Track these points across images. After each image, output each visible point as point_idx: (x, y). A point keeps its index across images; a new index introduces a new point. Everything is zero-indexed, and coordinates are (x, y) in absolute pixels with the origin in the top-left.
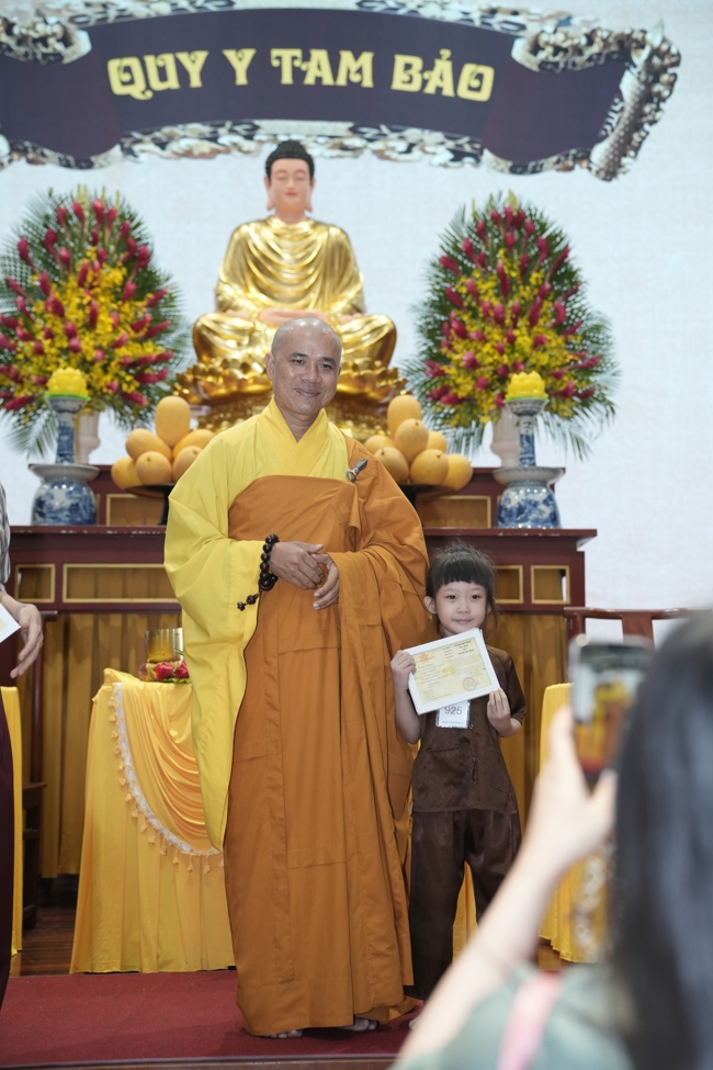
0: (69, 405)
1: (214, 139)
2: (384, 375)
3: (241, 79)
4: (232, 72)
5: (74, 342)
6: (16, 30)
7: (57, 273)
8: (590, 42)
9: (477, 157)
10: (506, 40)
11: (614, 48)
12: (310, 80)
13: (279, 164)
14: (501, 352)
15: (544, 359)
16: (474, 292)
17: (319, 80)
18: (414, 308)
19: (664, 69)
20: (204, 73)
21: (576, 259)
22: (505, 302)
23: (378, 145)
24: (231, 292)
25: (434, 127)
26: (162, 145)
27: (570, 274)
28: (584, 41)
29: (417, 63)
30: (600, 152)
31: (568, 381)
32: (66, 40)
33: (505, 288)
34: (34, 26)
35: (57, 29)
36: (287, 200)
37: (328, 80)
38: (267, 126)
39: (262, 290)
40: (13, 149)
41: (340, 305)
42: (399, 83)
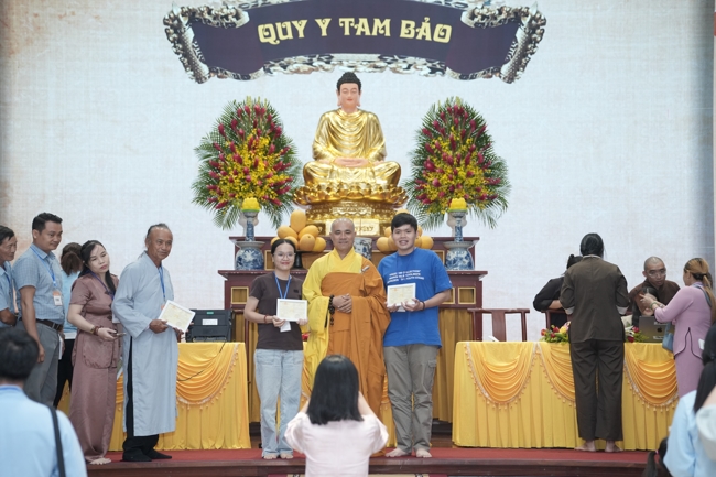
0: (252, 214)
1: (310, 63)
2: (394, 191)
3: (324, 33)
4: (320, 30)
5: (248, 177)
6: (213, 12)
7: (237, 139)
8: (500, 13)
9: (443, 72)
10: (458, 12)
11: (512, 16)
12: (358, 33)
13: (343, 86)
14: (451, 179)
15: (472, 181)
16: (439, 148)
17: (363, 33)
18: (411, 154)
19: (538, 27)
20: (305, 31)
21: (489, 131)
22: (454, 151)
23: (393, 66)
24: (321, 148)
25: (421, 56)
26: (285, 67)
27: (486, 138)
28: (497, 12)
29: (413, 24)
30: (505, 69)
31: (484, 192)
32: (237, 16)
33: (453, 146)
34: (222, 10)
35: (233, 11)
36: (348, 102)
37: (368, 33)
38: (337, 56)
39: (335, 146)
40: (211, 71)
41: (373, 154)
42: (403, 34)
